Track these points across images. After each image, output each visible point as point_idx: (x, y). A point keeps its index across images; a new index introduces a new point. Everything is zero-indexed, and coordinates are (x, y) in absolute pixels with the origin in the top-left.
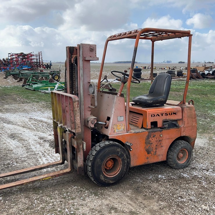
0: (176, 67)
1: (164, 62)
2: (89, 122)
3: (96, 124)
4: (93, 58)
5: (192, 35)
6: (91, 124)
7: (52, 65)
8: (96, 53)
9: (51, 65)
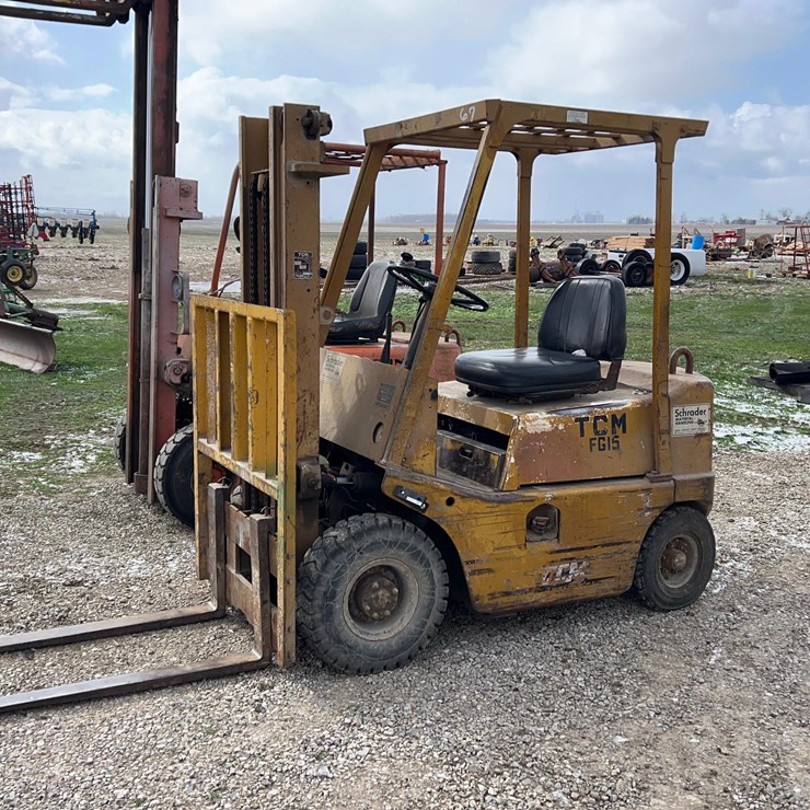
0: (560, 239)
1: (574, 218)
2: (169, 369)
3: (185, 375)
4: (188, 211)
5: (446, 162)
6: (172, 374)
7: (98, 228)
8: (196, 202)
9: (94, 227)
